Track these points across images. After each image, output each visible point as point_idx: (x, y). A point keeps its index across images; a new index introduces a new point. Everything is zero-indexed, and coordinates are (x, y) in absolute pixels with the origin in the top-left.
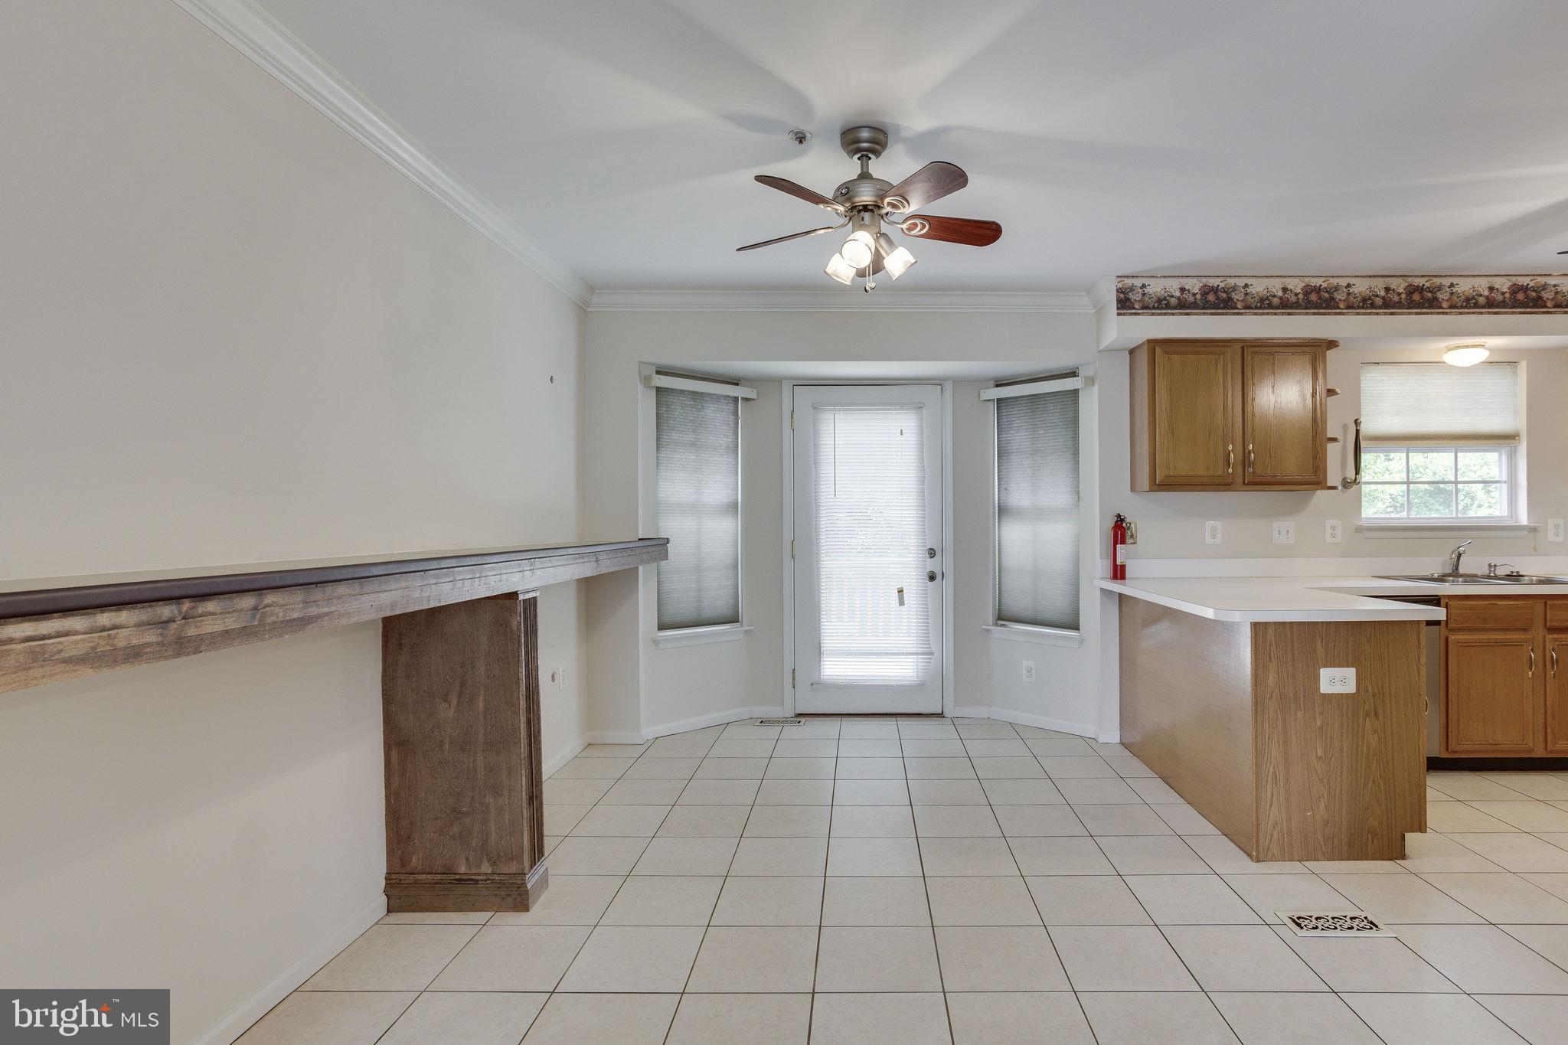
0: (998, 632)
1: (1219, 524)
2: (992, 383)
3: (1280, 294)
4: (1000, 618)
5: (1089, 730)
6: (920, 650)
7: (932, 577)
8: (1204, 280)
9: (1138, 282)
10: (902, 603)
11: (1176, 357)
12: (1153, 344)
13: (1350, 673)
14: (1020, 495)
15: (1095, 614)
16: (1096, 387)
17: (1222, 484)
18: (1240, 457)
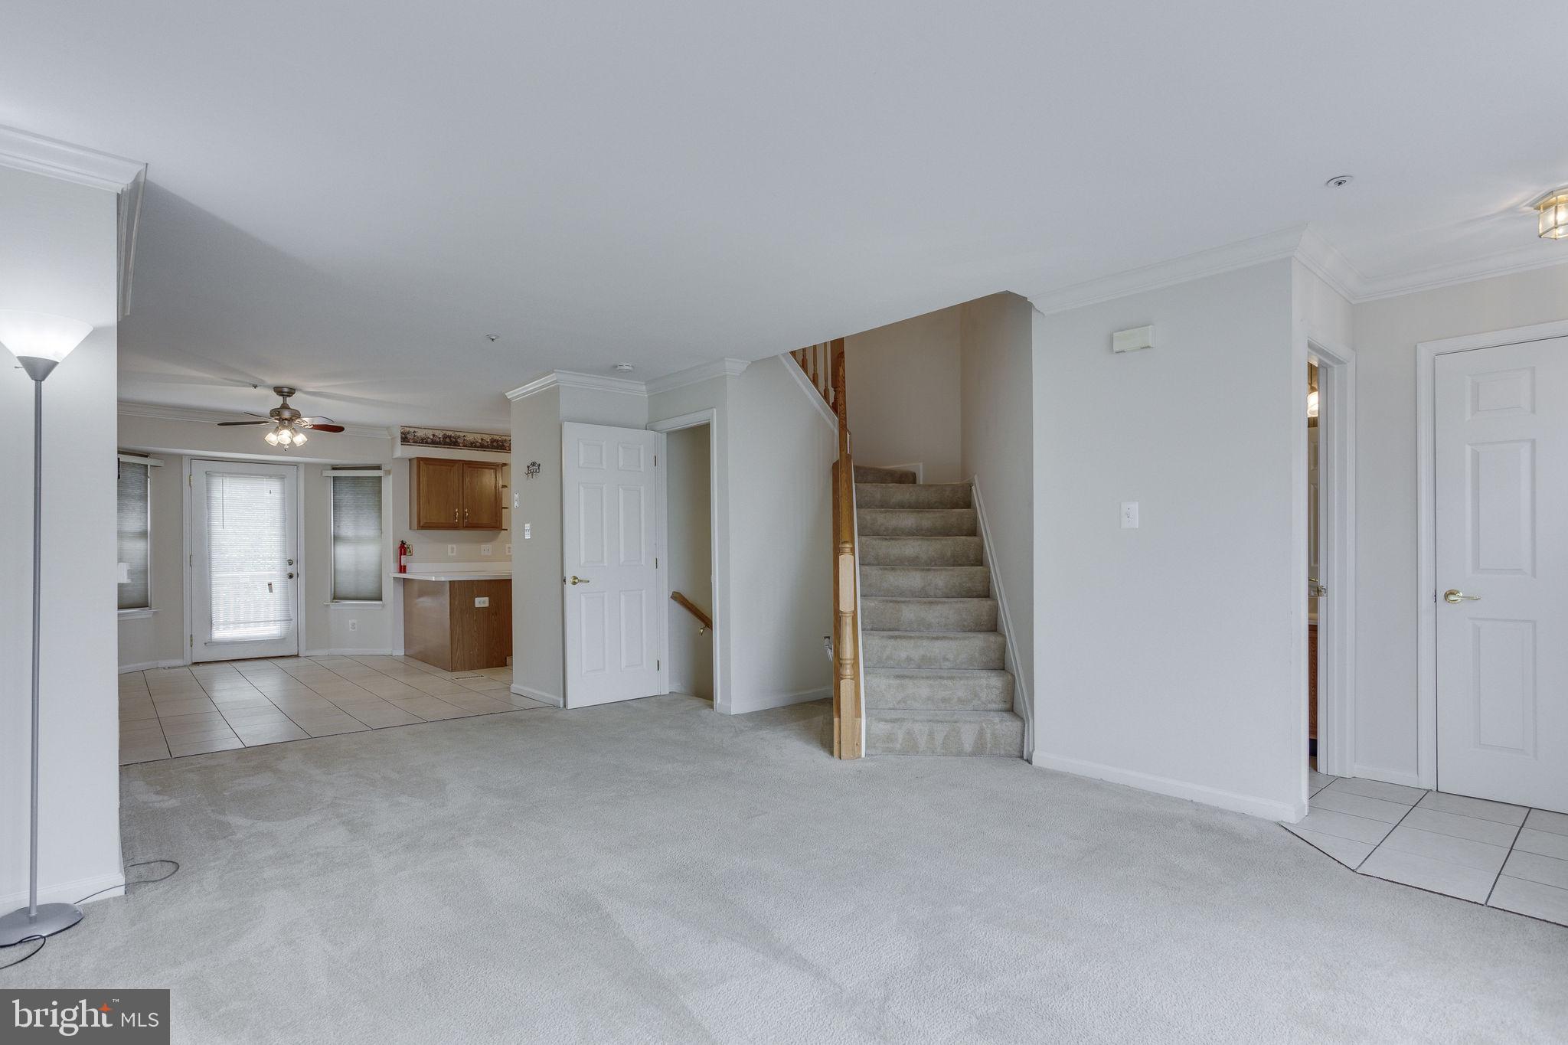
0: (334, 606)
1: (454, 546)
2: (330, 467)
3: (480, 441)
4: (334, 598)
5: (388, 651)
6: (283, 619)
7: (291, 576)
8: (444, 432)
9: (412, 430)
10: (271, 590)
11: (431, 467)
12: (419, 459)
13: (486, 599)
14: (347, 529)
15: (390, 591)
16: (391, 476)
17: (454, 527)
18: (462, 515)
